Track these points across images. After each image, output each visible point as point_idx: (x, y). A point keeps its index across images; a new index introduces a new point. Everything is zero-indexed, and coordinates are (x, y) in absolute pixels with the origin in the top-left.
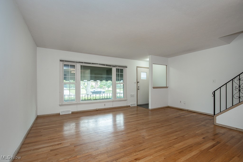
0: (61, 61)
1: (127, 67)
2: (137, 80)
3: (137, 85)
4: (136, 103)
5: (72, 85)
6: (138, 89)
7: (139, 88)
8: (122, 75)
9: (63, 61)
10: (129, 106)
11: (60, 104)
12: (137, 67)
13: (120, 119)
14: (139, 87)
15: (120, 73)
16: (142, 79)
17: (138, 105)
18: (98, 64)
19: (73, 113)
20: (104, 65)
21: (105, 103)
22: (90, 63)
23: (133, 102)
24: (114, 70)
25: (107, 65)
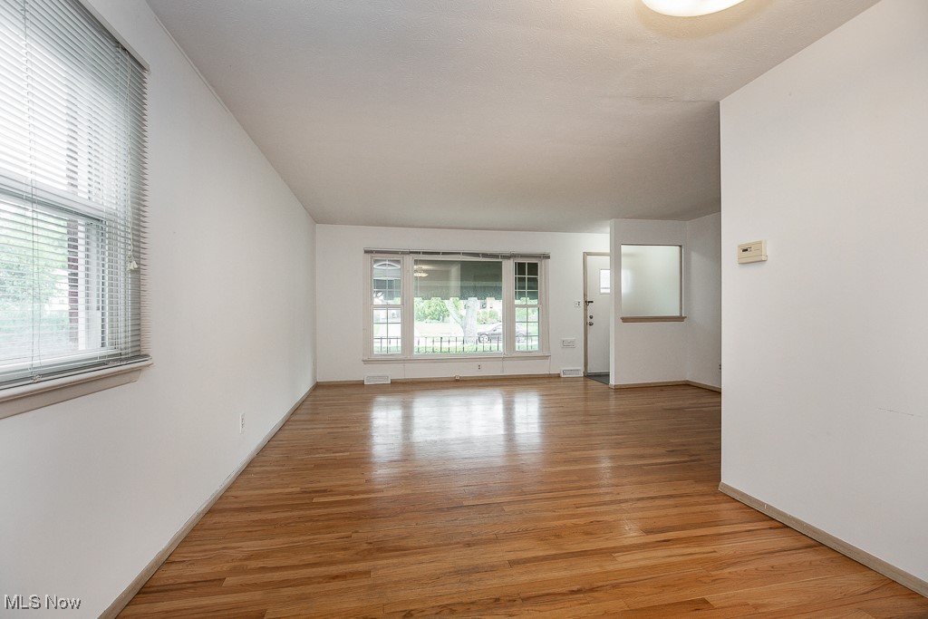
0: (366, 252)
1: (549, 257)
2: (585, 295)
3: (586, 310)
4: (581, 368)
5: (394, 311)
6: (588, 324)
7: (592, 321)
8: (536, 280)
9: (371, 252)
10: (558, 376)
11: (366, 358)
12: (586, 254)
13: (529, 411)
14: (591, 317)
15: (526, 276)
16: (602, 291)
17: (588, 376)
18: (459, 253)
19: (394, 383)
20: (477, 255)
21: (479, 363)
22: (438, 253)
23: (571, 365)
24: (508, 269)
25: (485, 255)
